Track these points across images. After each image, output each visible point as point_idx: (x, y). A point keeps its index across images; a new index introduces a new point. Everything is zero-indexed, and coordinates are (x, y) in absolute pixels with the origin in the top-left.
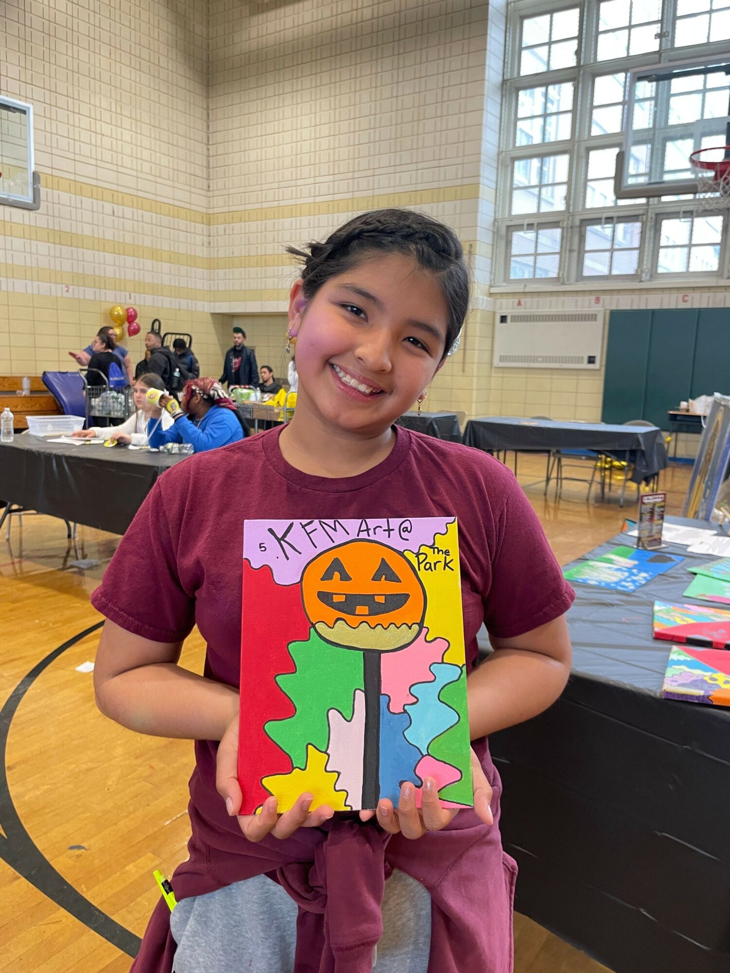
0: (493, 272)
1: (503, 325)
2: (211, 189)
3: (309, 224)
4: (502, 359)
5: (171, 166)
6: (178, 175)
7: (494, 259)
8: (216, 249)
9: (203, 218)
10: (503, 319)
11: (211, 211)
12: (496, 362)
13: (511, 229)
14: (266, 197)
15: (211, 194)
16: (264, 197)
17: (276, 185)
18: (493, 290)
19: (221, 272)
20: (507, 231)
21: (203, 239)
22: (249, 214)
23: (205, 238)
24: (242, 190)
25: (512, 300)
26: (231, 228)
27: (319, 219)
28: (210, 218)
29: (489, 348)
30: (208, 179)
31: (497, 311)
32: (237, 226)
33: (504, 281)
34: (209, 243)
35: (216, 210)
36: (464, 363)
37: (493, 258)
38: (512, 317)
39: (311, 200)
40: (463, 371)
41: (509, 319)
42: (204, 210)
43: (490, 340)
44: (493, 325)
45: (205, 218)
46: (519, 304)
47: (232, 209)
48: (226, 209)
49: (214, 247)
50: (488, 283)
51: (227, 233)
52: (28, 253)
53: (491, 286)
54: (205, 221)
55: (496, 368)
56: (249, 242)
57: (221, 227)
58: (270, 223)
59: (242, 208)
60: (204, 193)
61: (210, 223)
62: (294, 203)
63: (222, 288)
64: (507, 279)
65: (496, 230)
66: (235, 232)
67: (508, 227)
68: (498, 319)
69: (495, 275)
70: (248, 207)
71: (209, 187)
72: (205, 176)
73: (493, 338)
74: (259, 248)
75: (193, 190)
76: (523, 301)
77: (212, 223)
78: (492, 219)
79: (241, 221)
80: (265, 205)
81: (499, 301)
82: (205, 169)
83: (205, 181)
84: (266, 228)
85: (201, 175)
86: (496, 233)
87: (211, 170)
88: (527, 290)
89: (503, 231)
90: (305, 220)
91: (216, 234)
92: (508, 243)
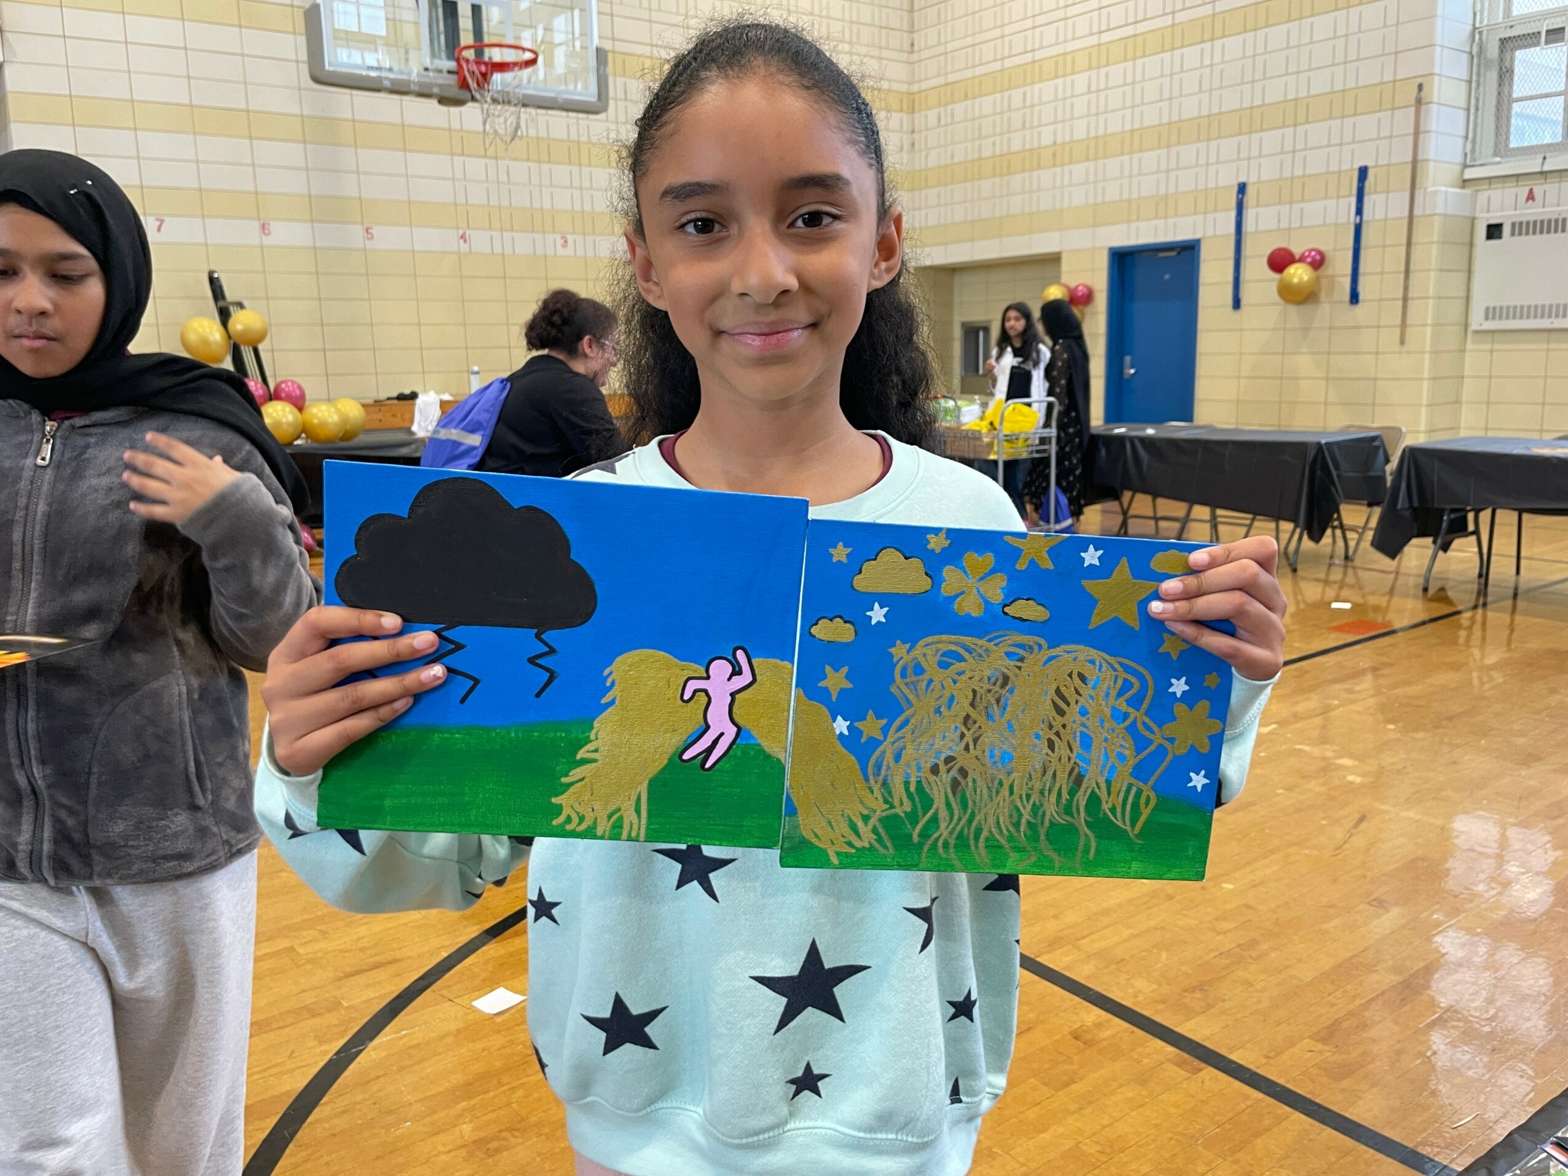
0: (1471, 135)
1: (1493, 242)
2: (916, 48)
3: (1089, 87)
4: (1491, 313)
5: (847, 17)
6: (859, 30)
7: (1472, 110)
8: (924, 153)
9: (901, 101)
10: (1494, 231)
11: (915, 88)
12: (1477, 321)
13: (1510, 44)
14: (1010, 47)
15: (915, 57)
16: (1007, 49)
17: (1029, 23)
18: (1469, 174)
19: (932, 192)
20: (1502, 51)
21: (901, 139)
22: (980, 83)
23: (905, 136)
24: (969, 41)
25: (1513, 190)
26: (949, 112)
27: (1107, 75)
28: (913, 101)
29: (1462, 293)
30: (911, 31)
31: (1477, 215)
32: (959, 108)
33: (1496, 154)
34: (913, 145)
35: (925, 85)
36: (1404, 325)
37: (1472, 108)
38: (1513, 224)
39: (1094, 40)
40: (1402, 342)
41: (1506, 230)
42: (904, 88)
43: (1464, 275)
44: (1471, 245)
45: (905, 100)
46: (1531, 197)
47: (951, 78)
48: (941, 80)
49: (920, 151)
50: (1459, 159)
51: (942, 122)
52: (576, 188)
53: (1465, 166)
54: (905, 108)
55: (1477, 332)
56: (980, 133)
57: (932, 115)
58: (1017, 95)
59: (968, 74)
60: (904, 56)
61: (913, 108)
62: (1062, 51)
63: (933, 221)
64: (1501, 148)
65: (1475, 50)
66: (957, 119)
67: (1503, 41)
68: (1481, 232)
69: (1474, 142)
70: (979, 71)
71: (912, 45)
72: (905, 28)
73: (1470, 272)
74: (998, 144)
75: (885, 54)
76: (1538, 191)
77: (916, 109)
78: (1469, 28)
79: (966, 98)
80: (1008, 63)
81: (1483, 196)
82: (905, 14)
83: (905, 35)
84: (1009, 104)
85: (897, 25)
86: (1477, 56)
87: (916, 14)
88: (1546, 168)
89: (1493, 51)
90: (1081, 81)
91: (923, 127)
92: (1505, 74)
